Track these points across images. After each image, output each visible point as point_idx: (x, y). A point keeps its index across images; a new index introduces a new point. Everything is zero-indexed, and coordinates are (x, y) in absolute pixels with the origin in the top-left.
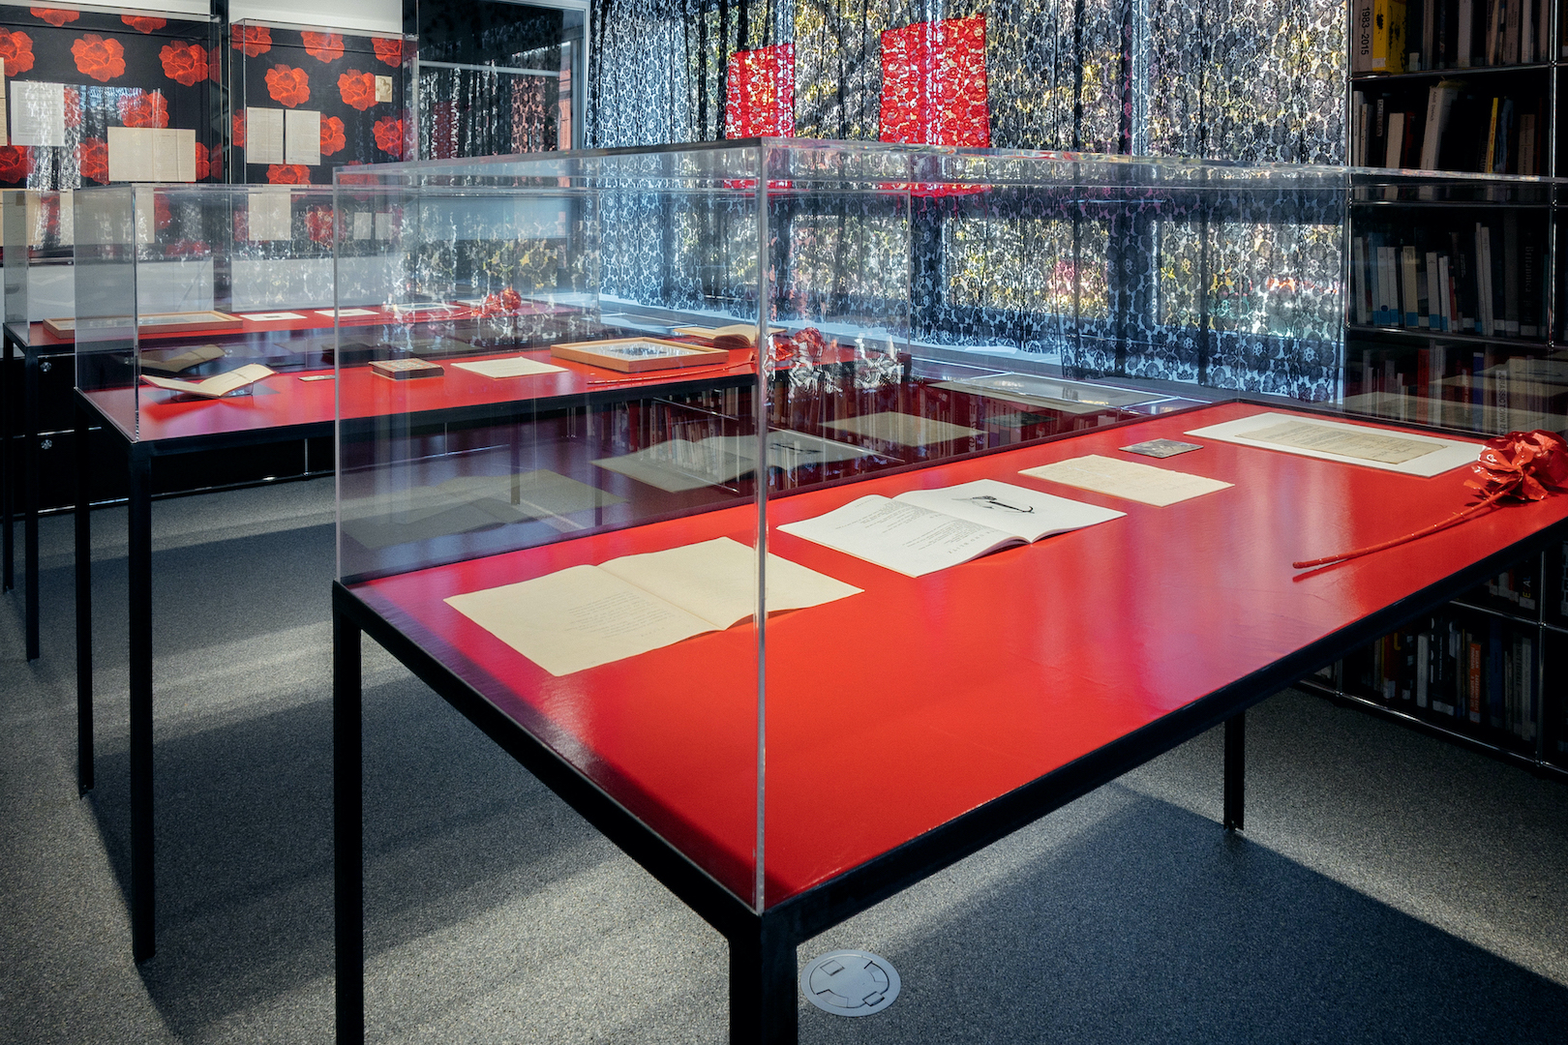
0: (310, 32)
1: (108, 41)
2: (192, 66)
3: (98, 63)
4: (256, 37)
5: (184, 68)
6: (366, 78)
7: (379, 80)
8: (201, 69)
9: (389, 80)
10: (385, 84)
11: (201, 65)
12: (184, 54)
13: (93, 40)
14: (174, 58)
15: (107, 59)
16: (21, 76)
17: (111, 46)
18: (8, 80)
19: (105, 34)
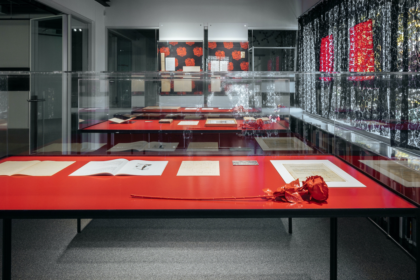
0: (225, 42)
1: (183, 48)
2: (200, 52)
3: (181, 53)
4: (213, 45)
5: (198, 53)
6: (238, 52)
7: (242, 53)
9: (244, 52)
10: (243, 53)
12: (198, 49)
13: (181, 48)
14: (196, 50)
15: (183, 52)
16: (168, 56)
17: (184, 49)
18: (165, 57)
19: (182, 46)
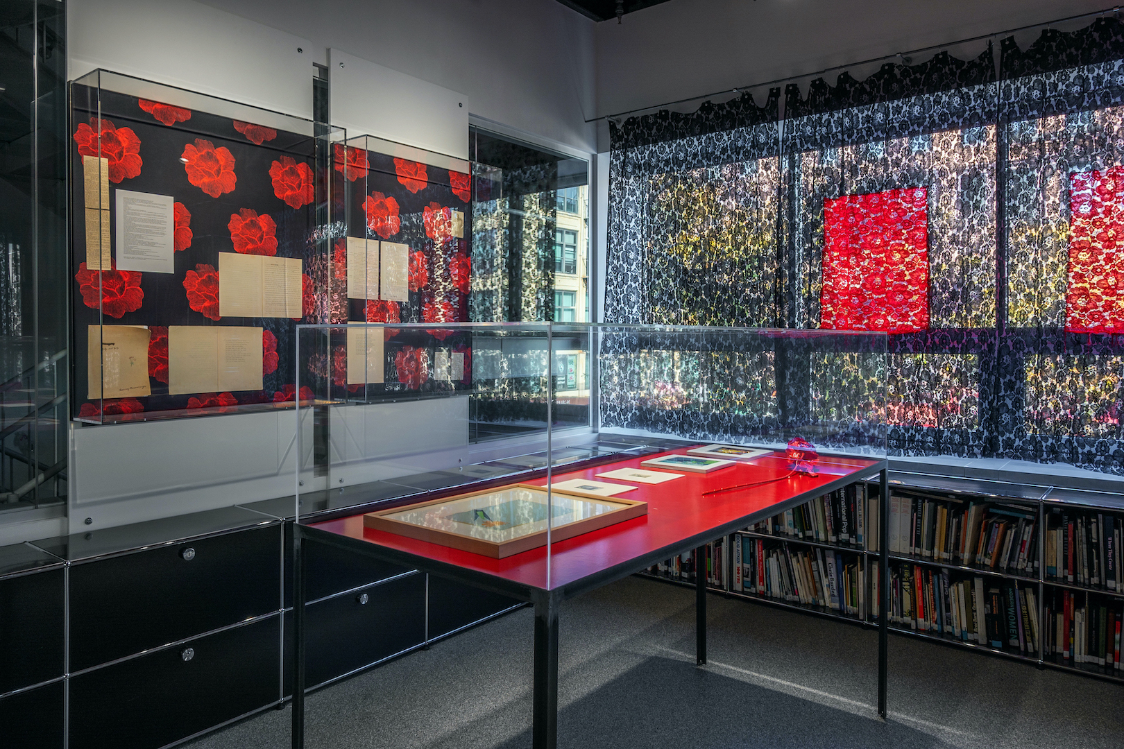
0: (400, 159)
1: (219, 149)
2: (299, 186)
3: (210, 175)
4: (357, 161)
5: (292, 189)
7: (454, 215)
8: (308, 191)
9: (461, 215)
10: (459, 219)
11: (308, 186)
12: (293, 172)
13: (205, 146)
14: (283, 176)
15: (218, 171)
17: (223, 154)
18: (113, 187)
